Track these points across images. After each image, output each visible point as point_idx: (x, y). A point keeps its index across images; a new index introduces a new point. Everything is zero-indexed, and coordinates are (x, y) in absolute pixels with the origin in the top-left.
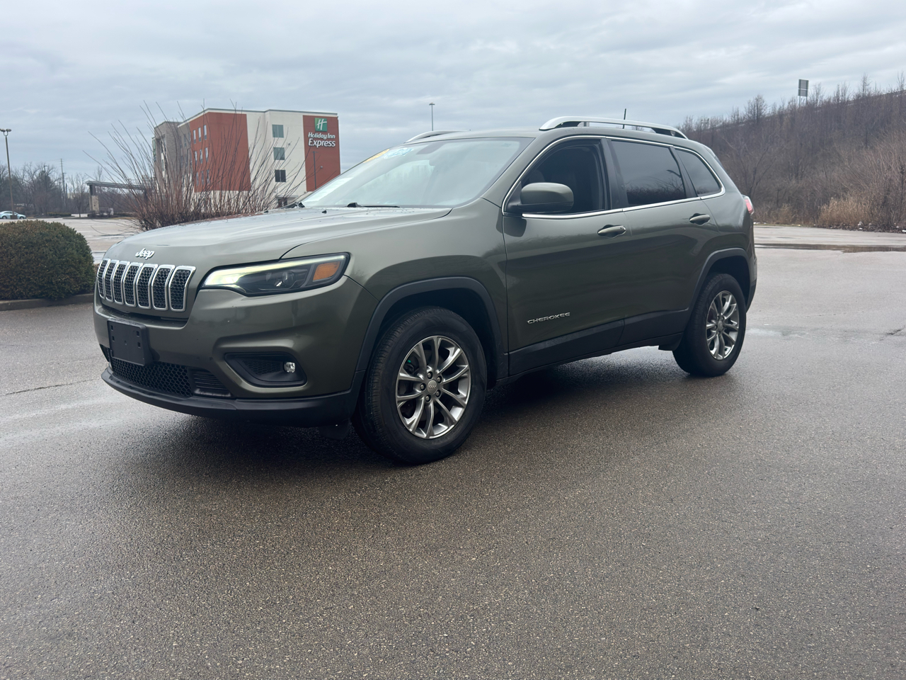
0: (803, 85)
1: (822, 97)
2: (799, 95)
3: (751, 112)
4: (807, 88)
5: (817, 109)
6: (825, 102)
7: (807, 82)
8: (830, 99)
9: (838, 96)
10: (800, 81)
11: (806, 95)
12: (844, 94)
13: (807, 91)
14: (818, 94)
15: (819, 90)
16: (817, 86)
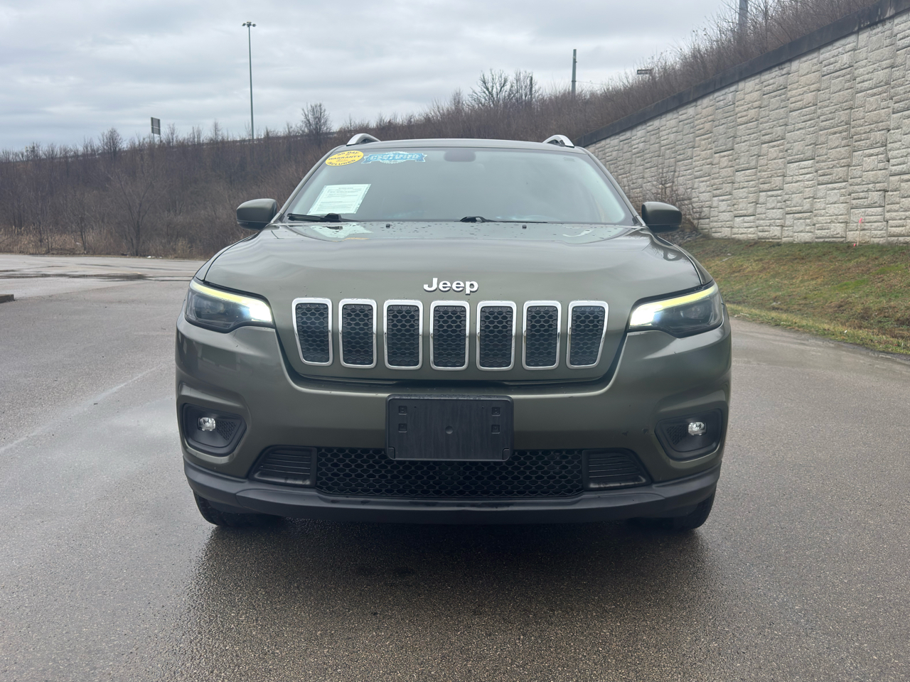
0: (156, 124)
1: (177, 137)
2: (153, 132)
3: (107, 143)
4: (159, 127)
5: (173, 147)
6: (180, 142)
7: (159, 120)
8: (184, 140)
9: (194, 138)
10: (152, 119)
11: (159, 134)
12: (199, 137)
13: (159, 130)
14: (172, 134)
15: (174, 130)
16: (172, 126)
